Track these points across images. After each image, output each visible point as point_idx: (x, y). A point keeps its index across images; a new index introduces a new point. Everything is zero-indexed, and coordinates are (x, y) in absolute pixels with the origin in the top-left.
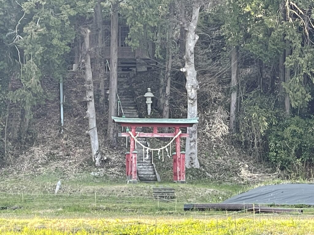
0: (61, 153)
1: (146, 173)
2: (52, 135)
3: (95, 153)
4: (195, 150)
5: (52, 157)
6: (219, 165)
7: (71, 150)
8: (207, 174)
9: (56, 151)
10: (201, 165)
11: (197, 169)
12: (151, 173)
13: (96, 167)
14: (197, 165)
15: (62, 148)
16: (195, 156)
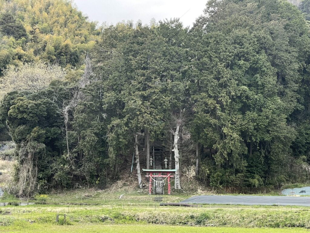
0: (128, 183)
1: (159, 191)
2: (127, 176)
3: (140, 183)
4: (179, 182)
5: (124, 185)
6: (189, 188)
7: (132, 182)
8: (184, 191)
9: (127, 182)
10: (181, 188)
11: (180, 189)
12: (161, 191)
13: (140, 189)
14: (179, 188)
15: (129, 181)
16: (179, 184)
